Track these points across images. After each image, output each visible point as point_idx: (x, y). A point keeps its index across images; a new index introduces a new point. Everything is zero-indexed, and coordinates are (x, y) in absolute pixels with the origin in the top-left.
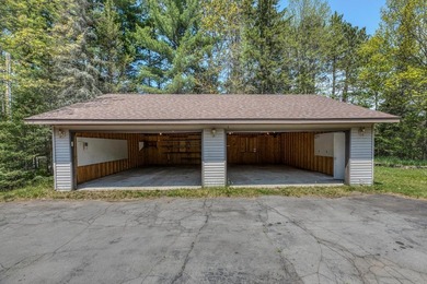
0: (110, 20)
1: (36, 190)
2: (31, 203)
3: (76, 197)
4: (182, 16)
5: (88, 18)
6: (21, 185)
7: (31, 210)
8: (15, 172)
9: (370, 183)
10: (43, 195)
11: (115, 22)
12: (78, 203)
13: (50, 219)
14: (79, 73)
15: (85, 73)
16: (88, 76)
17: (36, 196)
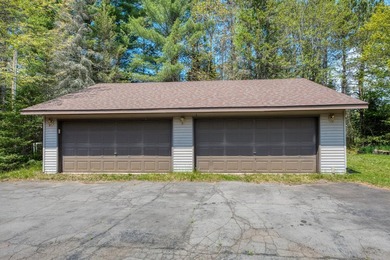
0: (105, 14)
1: (28, 172)
2: (21, 183)
3: (59, 179)
4: (174, 5)
5: (84, 15)
6: (16, 168)
7: (19, 188)
8: (12, 156)
9: (342, 171)
10: (32, 176)
11: (110, 15)
12: (59, 184)
13: (31, 195)
14: (74, 65)
15: (79, 65)
16: (83, 68)
17: (27, 177)
